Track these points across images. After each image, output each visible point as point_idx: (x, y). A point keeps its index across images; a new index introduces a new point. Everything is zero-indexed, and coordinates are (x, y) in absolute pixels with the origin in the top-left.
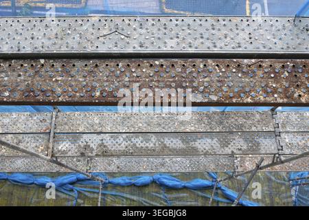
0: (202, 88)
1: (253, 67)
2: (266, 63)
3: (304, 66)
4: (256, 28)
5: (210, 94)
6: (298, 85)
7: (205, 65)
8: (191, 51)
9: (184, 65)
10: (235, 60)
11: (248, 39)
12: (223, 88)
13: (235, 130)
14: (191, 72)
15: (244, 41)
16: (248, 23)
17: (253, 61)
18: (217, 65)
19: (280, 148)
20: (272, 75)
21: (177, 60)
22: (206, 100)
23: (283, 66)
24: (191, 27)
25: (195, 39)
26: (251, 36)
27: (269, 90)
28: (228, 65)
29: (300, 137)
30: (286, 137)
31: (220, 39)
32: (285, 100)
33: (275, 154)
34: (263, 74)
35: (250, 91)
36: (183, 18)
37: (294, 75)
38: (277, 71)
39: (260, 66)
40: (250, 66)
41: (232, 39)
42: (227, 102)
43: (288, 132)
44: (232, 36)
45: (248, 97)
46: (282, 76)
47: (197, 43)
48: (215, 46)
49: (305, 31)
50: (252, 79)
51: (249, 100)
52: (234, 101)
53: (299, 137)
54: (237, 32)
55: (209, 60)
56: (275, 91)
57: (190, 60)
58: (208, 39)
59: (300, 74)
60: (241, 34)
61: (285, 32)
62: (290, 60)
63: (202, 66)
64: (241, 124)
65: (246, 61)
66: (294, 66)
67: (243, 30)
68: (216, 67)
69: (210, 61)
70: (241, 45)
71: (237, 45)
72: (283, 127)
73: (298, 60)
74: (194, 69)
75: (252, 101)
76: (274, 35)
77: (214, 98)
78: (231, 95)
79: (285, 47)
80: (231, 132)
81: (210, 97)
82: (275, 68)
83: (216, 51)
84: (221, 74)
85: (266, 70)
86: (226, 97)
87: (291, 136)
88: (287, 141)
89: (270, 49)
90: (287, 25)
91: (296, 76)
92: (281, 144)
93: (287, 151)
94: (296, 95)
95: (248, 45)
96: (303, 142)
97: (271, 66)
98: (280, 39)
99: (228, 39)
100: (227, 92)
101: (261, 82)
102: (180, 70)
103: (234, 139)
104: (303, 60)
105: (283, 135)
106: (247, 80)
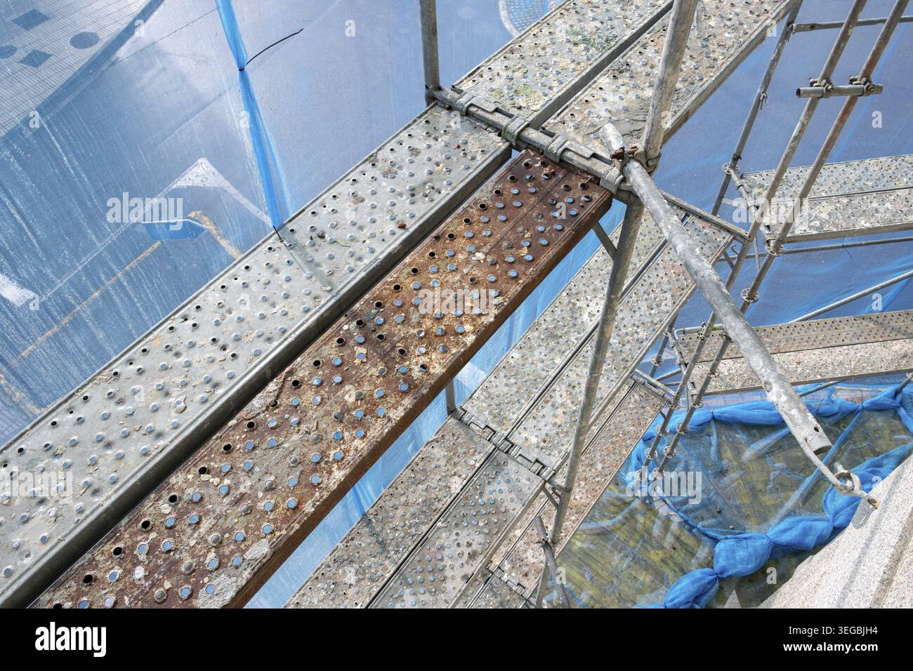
0: (212, 555)
1: (284, 401)
2: (303, 367)
3: (379, 305)
4: (217, 317)
5: (244, 552)
6: (402, 352)
7: (173, 499)
8: (107, 499)
9: (118, 551)
10: (233, 422)
11: (220, 355)
12: (261, 506)
13: (424, 529)
14: (153, 547)
15: (215, 367)
16: (190, 322)
17: (272, 387)
18: (203, 471)
19: (537, 467)
20: (338, 379)
21: (88, 556)
22: (246, 574)
23: (340, 341)
24: (60, 448)
25: (94, 463)
26: (221, 343)
27: (358, 414)
28: (228, 448)
29: (547, 410)
30: (525, 434)
31: (156, 410)
32: (408, 402)
33: (543, 488)
34: (317, 393)
35: (323, 454)
36: (17, 446)
37: (375, 339)
38: (338, 362)
39: (296, 383)
40: (275, 405)
41: (185, 385)
42: (297, 526)
43: (519, 423)
44: (179, 380)
45: (330, 472)
46: (357, 362)
47: (106, 469)
48: (159, 435)
49: (319, 241)
50: (303, 427)
51: (339, 475)
52: (309, 508)
53: (544, 412)
54: (182, 359)
55: (173, 480)
56: (370, 405)
57: (124, 522)
58: (126, 436)
59: (386, 327)
60: (196, 356)
61: (283, 276)
62: (343, 319)
63: (166, 508)
64: (424, 501)
65: (257, 402)
66: (360, 323)
67: (192, 345)
68: (205, 477)
69: (177, 479)
70: (216, 379)
71: (208, 387)
72: (501, 423)
73: (358, 305)
74: (153, 535)
75: (347, 471)
76: (265, 299)
77: (260, 550)
78: (292, 502)
79: (309, 302)
80: (423, 541)
81: (249, 555)
82: (330, 360)
83: (169, 443)
84: (227, 481)
85: (316, 382)
86: (286, 519)
87: (530, 423)
88: (534, 440)
89: (284, 332)
90: (274, 258)
91: (381, 337)
92: (532, 457)
93: (553, 461)
94: (416, 373)
95: (231, 367)
96: (560, 411)
97: (317, 363)
98: (287, 297)
99: (175, 392)
100: (276, 506)
101: (328, 413)
102: (118, 571)
103: (442, 548)
104: (367, 296)
105: (517, 439)
106: (295, 437)
